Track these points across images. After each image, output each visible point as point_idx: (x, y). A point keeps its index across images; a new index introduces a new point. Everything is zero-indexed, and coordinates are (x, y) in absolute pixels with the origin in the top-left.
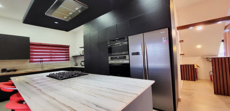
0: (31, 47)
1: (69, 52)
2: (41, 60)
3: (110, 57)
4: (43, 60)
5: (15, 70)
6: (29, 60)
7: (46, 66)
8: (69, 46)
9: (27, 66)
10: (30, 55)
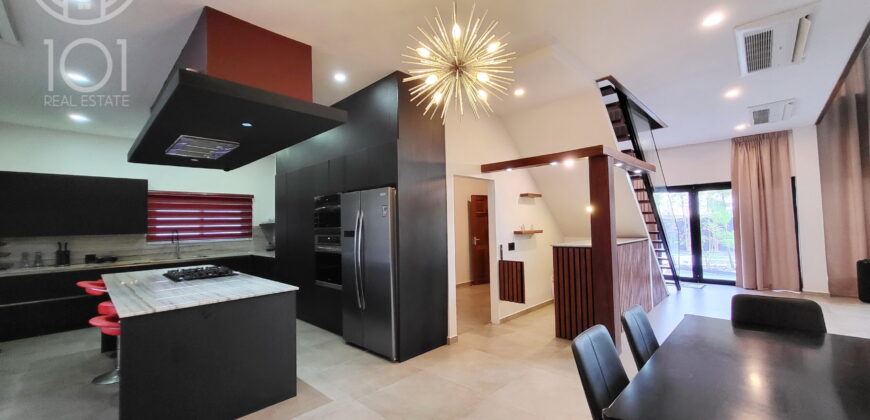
0: (150, 202)
1: (250, 214)
2: (175, 234)
3: (316, 237)
4: (180, 234)
5: (114, 259)
6: (146, 235)
7: (186, 249)
8: (253, 196)
9: (141, 250)
10: (147, 222)
